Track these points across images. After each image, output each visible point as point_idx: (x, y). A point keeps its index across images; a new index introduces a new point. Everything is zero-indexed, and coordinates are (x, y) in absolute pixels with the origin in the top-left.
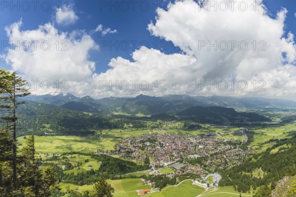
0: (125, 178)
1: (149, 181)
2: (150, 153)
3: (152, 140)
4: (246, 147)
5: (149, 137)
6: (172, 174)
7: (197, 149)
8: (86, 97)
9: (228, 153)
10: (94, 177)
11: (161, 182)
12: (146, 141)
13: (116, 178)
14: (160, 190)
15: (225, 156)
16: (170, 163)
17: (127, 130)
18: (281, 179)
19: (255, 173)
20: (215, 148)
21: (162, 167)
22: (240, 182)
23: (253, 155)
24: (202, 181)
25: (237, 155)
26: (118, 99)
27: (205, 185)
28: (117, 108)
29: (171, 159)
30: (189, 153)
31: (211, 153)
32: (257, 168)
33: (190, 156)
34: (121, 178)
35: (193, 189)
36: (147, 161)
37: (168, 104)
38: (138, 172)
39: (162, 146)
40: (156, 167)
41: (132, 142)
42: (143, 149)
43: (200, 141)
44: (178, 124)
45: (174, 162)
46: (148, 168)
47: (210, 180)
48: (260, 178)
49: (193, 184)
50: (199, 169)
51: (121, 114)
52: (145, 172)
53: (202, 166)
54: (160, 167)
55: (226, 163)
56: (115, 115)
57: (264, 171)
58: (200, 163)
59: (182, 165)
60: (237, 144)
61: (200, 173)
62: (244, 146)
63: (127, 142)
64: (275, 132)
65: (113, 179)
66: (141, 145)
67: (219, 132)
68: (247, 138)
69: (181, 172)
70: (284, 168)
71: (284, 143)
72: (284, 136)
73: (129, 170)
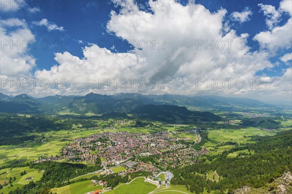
0: (74, 182)
1: (101, 182)
2: (102, 153)
3: (104, 140)
4: (200, 147)
5: (100, 136)
6: (124, 172)
7: (149, 147)
8: (21, 95)
9: (181, 152)
10: (34, 190)
11: (113, 181)
12: (97, 141)
13: (64, 185)
14: (112, 189)
15: (177, 155)
16: (122, 161)
17: (75, 131)
18: (240, 188)
19: (209, 176)
20: (167, 147)
21: (114, 165)
22: (192, 182)
23: (208, 156)
24: (154, 178)
25: (190, 155)
26: (65, 97)
27: (157, 182)
28: (63, 108)
29: (123, 158)
30: (141, 151)
31: (163, 151)
32: (211, 171)
33: (142, 154)
34: (69, 183)
35: (145, 186)
36: (98, 161)
37: (120, 102)
38: (89, 174)
39: (113, 145)
40: (108, 166)
41: (82, 144)
42: (93, 149)
43: (152, 139)
44: (129, 123)
45: (126, 160)
46: (100, 168)
47: (161, 177)
48: (215, 182)
49: (145, 181)
50: (151, 166)
51: (69, 114)
52: (96, 173)
53: (154, 164)
54: (112, 166)
55: (179, 161)
56: (61, 116)
57: (219, 175)
58: (152, 160)
59: (135, 163)
60: (190, 143)
61: (152, 170)
62: (198, 147)
63: (76, 143)
64: (234, 135)
65: (59, 186)
66: (92, 146)
67: (171, 131)
68: (201, 138)
69: (133, 170)
70: (244, 176)
71: (245, 148)
72: (245, 140)
73: (78, 174)
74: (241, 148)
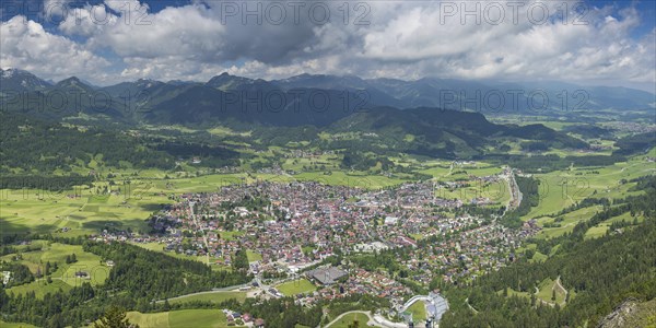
0: (178, 307)
1: (247, 318)
2: (250, 239)
3: (255, 201)
4: (518, 221)
5: (246, 192)
6: (311, 295)
7: (380, 227)
8: (69, 81)
9: (469, 237)
10: (91, 305)
11: (280, 318)
12: (237, 204)
13: (155, 309)
15: (458, 247)
16: (304, 266)
17: (183, 174)
18: (614, 309)
19: (542, 294)
20: (431, 225)
21: (284, 275)
22: (500, 317)
23: (538, 242)
24: (393, 314)
25: (492, 244)
27: (404, 325)
29: (306, 254)
30: (358, 238)
31: (419, 236)
32: (548, 280)
33: (360, 246)
34: (167, 308)
36: (240, 261)
38: (216, 291)
39: (282, 218)
40: (267, 276)
41: (199, 208)
42: (228, 227)
43: (389, 203)
44: (326, 157)
45: (315, 262)
46: (245, 279)
47: (415, 312)
48: (557, 307)
49: (369, 324)
50: (387, 282)
52: (236, 291)
53: (396, 274)
54: (277, 276)
55: (462, 264)
56: (151, 132)
57: (568, 288)
58: (387, 264)
59: (338, 272)
60: (492, 212)
61: (388, 293)
62: (512, 220)
63: (185, 206)
64: (599, 180)
65: (145, 310)
66: (225, 217)
67: (442, 180)
68: (520, 197)
69: (334, 290)
70: (624, 279)
71: (624, 210)
72: (625, 189)
73: (190, 286)
74: (616, 209)
